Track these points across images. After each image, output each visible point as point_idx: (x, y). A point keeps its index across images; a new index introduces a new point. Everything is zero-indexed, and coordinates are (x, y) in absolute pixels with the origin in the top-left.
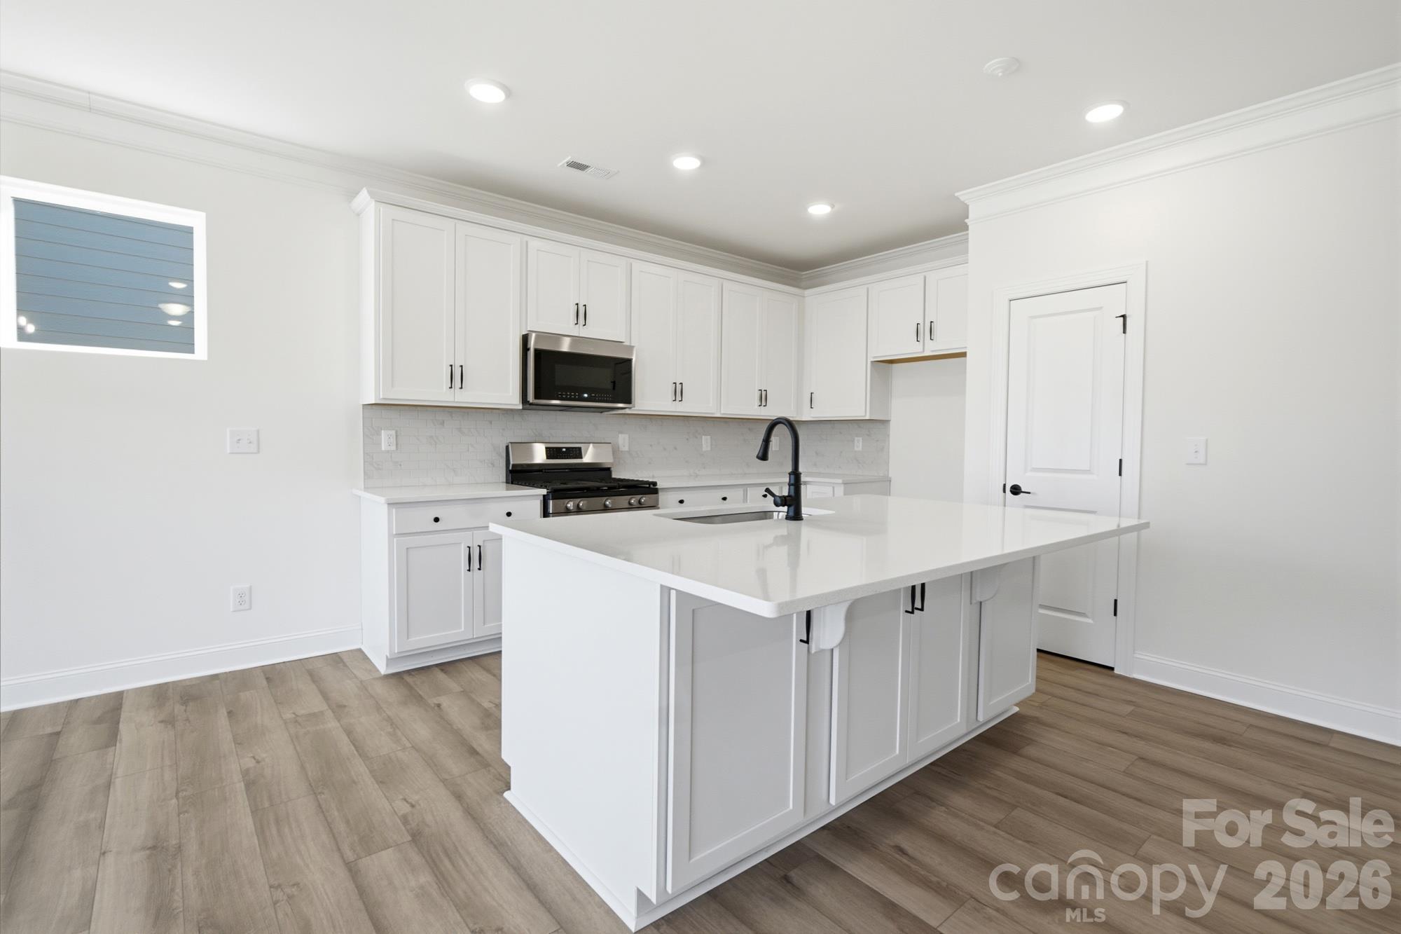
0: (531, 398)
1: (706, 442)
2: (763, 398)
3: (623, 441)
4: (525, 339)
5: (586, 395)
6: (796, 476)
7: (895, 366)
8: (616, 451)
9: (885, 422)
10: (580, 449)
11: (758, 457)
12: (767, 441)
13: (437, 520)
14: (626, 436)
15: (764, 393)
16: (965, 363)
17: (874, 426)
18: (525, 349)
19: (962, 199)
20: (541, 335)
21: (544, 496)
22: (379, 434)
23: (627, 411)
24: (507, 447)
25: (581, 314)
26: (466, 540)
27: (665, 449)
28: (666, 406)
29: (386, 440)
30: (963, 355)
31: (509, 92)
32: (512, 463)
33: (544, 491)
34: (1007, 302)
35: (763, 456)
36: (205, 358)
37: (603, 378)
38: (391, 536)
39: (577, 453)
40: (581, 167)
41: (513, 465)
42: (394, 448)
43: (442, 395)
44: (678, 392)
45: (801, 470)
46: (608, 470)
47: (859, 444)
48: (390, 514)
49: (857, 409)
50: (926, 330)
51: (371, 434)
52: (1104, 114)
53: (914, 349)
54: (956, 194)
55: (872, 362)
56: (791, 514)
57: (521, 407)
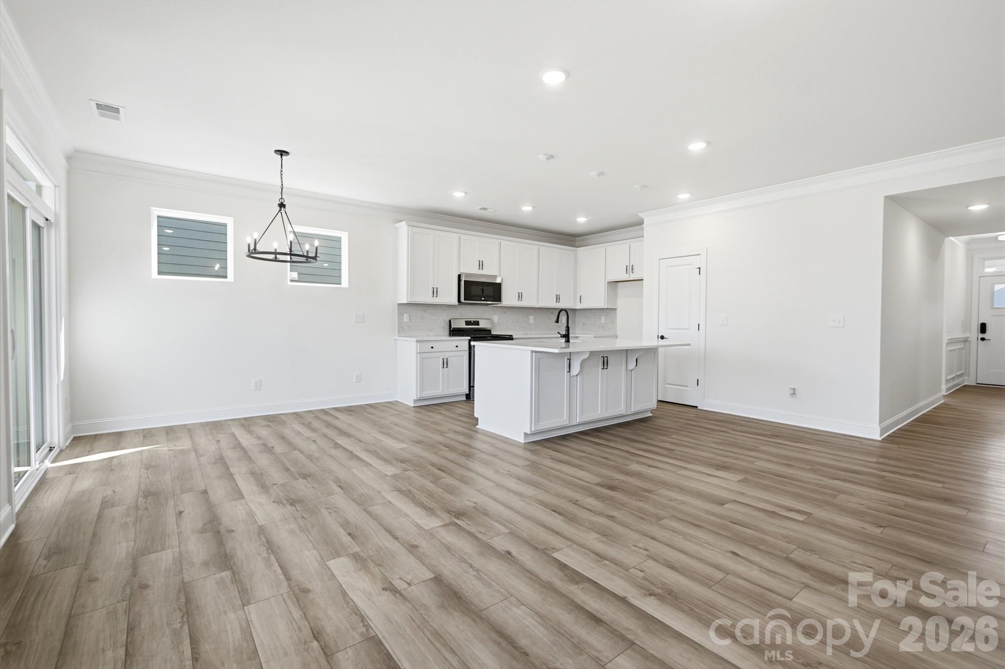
0: (462, 300)
1: (531, 319)
2: (558, 299)
3: (495, 318)
4: (459, 276)
5: (483, 299)
6: (568, 328)
7: (619, 283)
8: (492, 323)
9: (615, 309)
10: (478, 321)
11: (555, 322)
12: (558, 317)
13: (432, 348)
14: (497, 316)
15: (558, 296)
16: (642, 285)
17: (609, 311)
18: (459, 280)
19: (641, 216)
20: (467, 275)
21: (469, 340)
22: (403, 315)
23: (499, 305)
24: (450, 321)
25: (481, 265)
26: (442, 355)
27: (513, 322)
28: (514, 302)
29: (406, 318)
30: (642, 280)
31: (466, 193)
32: (452, 327)
33: (469, 338)
34: (658, 260)
35: (557, 321)
36: (347, 286)
37: (489, 291)
38: (417, 353)
39: (477, 323)
40: (485, 209)
41: (453, 328)
42: (408, 321)
43: (429, 299)
44: (520, 296)
45: (569, 326)
46: (490, 330)
47: (603, 320)
48: (417, 344)
49: (602, 304)
50: (630, 269)
51: (400, 315)
52: (684, 196)
53: (626, 277)
54: (639, 214)
55: (608, 282)
56: (567, 340)
57: (457, 304)
